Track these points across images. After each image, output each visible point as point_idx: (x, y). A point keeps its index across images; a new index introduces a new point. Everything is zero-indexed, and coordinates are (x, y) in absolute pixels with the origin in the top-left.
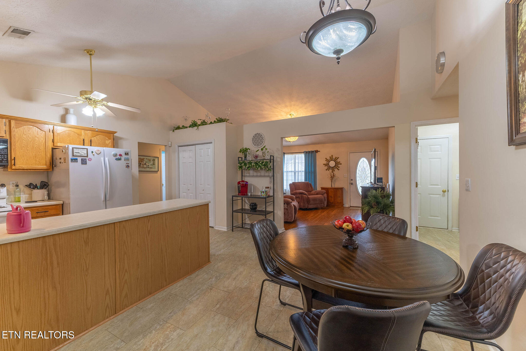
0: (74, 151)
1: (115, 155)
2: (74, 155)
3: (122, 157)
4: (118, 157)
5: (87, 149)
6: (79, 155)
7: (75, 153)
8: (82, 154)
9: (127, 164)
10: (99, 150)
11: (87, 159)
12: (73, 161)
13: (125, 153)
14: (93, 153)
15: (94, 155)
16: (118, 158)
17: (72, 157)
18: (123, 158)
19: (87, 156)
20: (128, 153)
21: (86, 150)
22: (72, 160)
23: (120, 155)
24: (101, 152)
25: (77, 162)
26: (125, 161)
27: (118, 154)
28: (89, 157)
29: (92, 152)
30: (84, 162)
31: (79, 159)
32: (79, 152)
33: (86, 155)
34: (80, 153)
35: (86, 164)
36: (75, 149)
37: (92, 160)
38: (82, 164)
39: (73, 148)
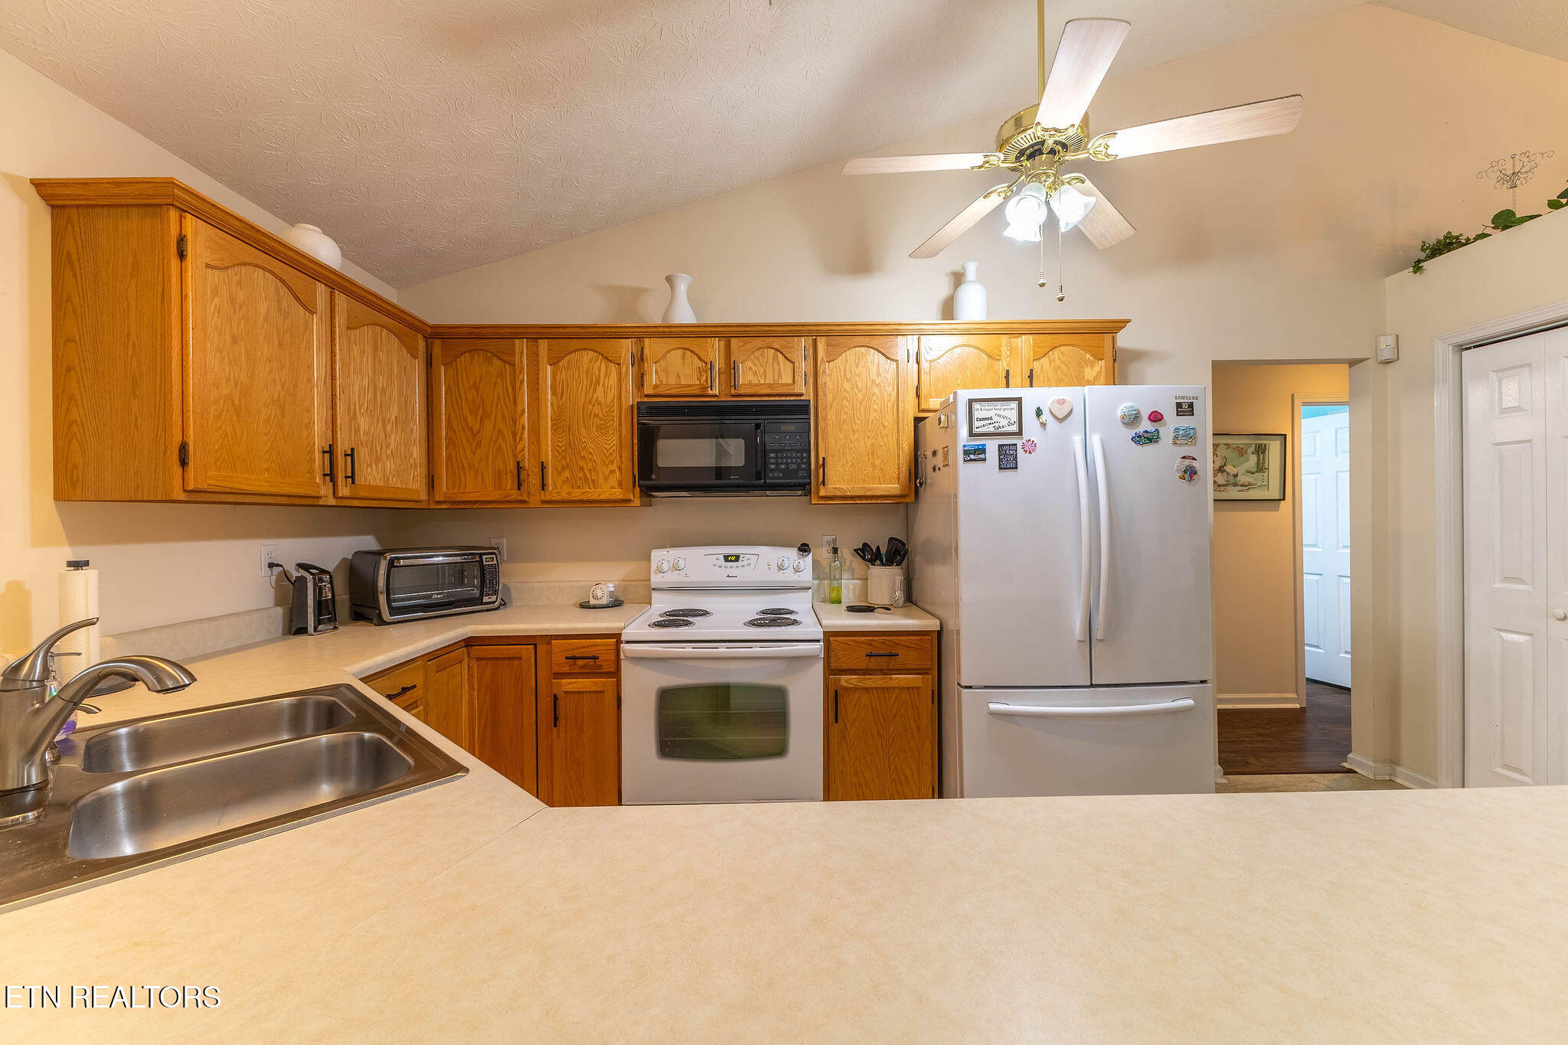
0: (977, 414)
1: (1132, 419)
2: (975, 431)
3: (1165, 424)
4: (1146, 425)
5: (1019, 400)
6: (991, 429)
7: (976, 424)
8: (1004, 422)
9: (1187, 462)
10: (1062, 402)
11: (1019, 443)
12: (972, 457)
13: (1179, 405)
14: (1043, 418)
15: (1043, 425)
16: (1146, 432)
17: (968, 440)
18: (1167, 432)
19: (1020, 433)
20: (1191, 405)
21: (1014, 405)
22: (966, 453)
23: (1156, 417)
24: (1071, 412)
25: (984, 460)
26: (1176, 448)
27: (1145, 415)
28: (1026, 435)
29: (1039, 413)
30: (1008, 460)
31: (992, 446)
32: (991, 419)
33: (1014, 428)
34: (995, 419)
35: (1016, 468)
36: (976, 406)
37: (1037, 449)
38: (1000, 468)
39: (971, 402)
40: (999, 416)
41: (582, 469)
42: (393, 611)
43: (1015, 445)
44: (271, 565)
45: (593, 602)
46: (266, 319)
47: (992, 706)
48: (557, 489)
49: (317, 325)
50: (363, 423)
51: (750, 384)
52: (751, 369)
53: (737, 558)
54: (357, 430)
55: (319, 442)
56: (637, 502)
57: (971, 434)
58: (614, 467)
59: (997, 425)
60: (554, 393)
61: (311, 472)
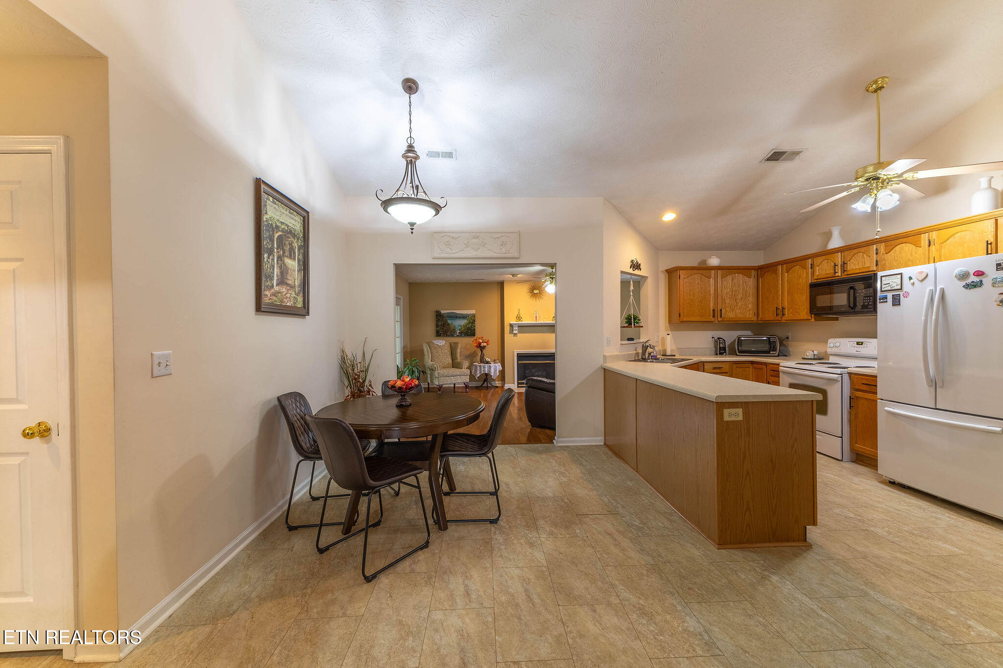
0: (884, 282)
1: (963, 276)
2: (883, 290)
3: (985, 277)
5: (901, 274)
6: (889, 288)
7: (883, 286)
8: (894, 285)
10: (922, 272)
11: (901, 293)
12: (882, 301)
13: (999, 265)
14: (912, 281)
15: (913, 284)
17: (881, 294)
19: (901, 289)
21: (899, 276)
22: (880, 299)
23: (980, 274)
24: (927, 275)
25: (887, 302)
26: (996, 288)
28: (905, 289)
29: (910, 278)
30: (897, 301)
31: (890, 296)
32: (889, 283)
33: (899, 287)
34: (891, 283)
35: (899, 304)
36: (883, 278)
37: (910, 294)
38: (893, 305)
39: (881, 277)
40: (893, 282)
41: (795, 308)
42: (740, 352)
43: (899, 294)
44: (713, 338)
45: (806, 357)
46: (698, 284)
47: (886, 408)
48: (788, 315)
49: (712, 281)
50: (727, 301)
51: (852, 269)
52: (853, 263)
53: (862, 343)
54: (725, 303)
55: (712, 309)
56: (813, 320)
57: (881, 291)
58: (805, 307)
59: (891, 286)
60: (788, 283)
61: (710, 315)
